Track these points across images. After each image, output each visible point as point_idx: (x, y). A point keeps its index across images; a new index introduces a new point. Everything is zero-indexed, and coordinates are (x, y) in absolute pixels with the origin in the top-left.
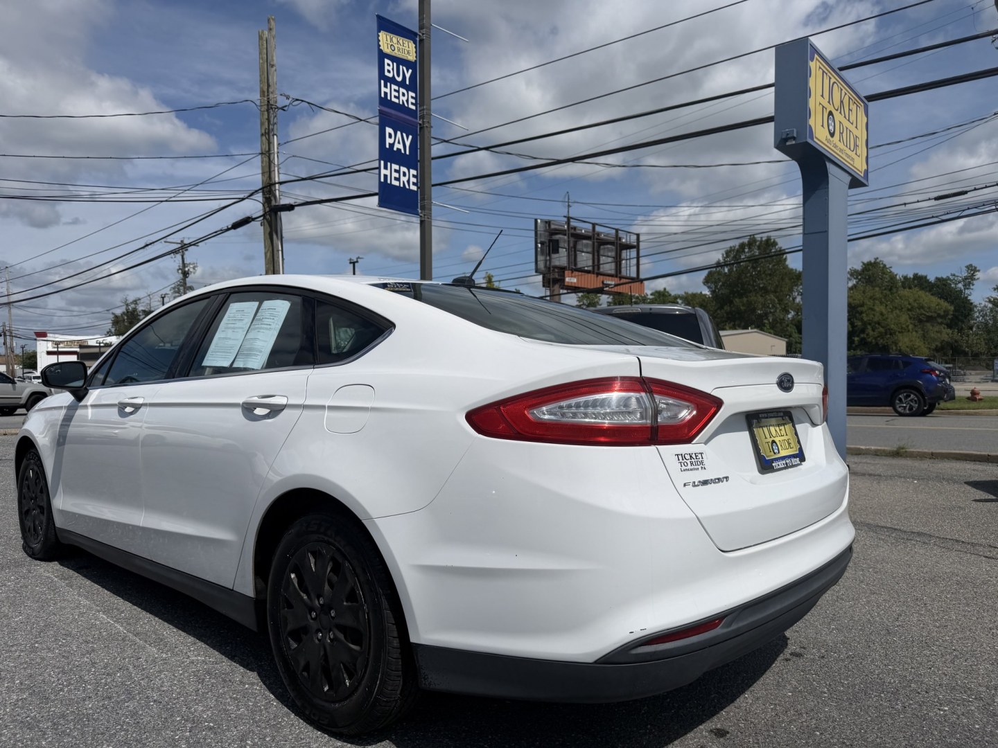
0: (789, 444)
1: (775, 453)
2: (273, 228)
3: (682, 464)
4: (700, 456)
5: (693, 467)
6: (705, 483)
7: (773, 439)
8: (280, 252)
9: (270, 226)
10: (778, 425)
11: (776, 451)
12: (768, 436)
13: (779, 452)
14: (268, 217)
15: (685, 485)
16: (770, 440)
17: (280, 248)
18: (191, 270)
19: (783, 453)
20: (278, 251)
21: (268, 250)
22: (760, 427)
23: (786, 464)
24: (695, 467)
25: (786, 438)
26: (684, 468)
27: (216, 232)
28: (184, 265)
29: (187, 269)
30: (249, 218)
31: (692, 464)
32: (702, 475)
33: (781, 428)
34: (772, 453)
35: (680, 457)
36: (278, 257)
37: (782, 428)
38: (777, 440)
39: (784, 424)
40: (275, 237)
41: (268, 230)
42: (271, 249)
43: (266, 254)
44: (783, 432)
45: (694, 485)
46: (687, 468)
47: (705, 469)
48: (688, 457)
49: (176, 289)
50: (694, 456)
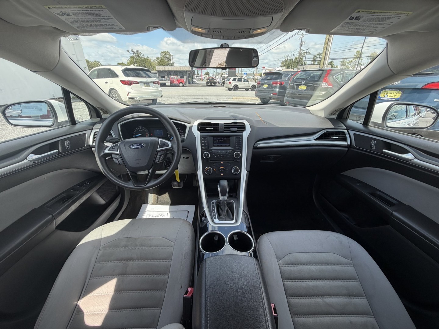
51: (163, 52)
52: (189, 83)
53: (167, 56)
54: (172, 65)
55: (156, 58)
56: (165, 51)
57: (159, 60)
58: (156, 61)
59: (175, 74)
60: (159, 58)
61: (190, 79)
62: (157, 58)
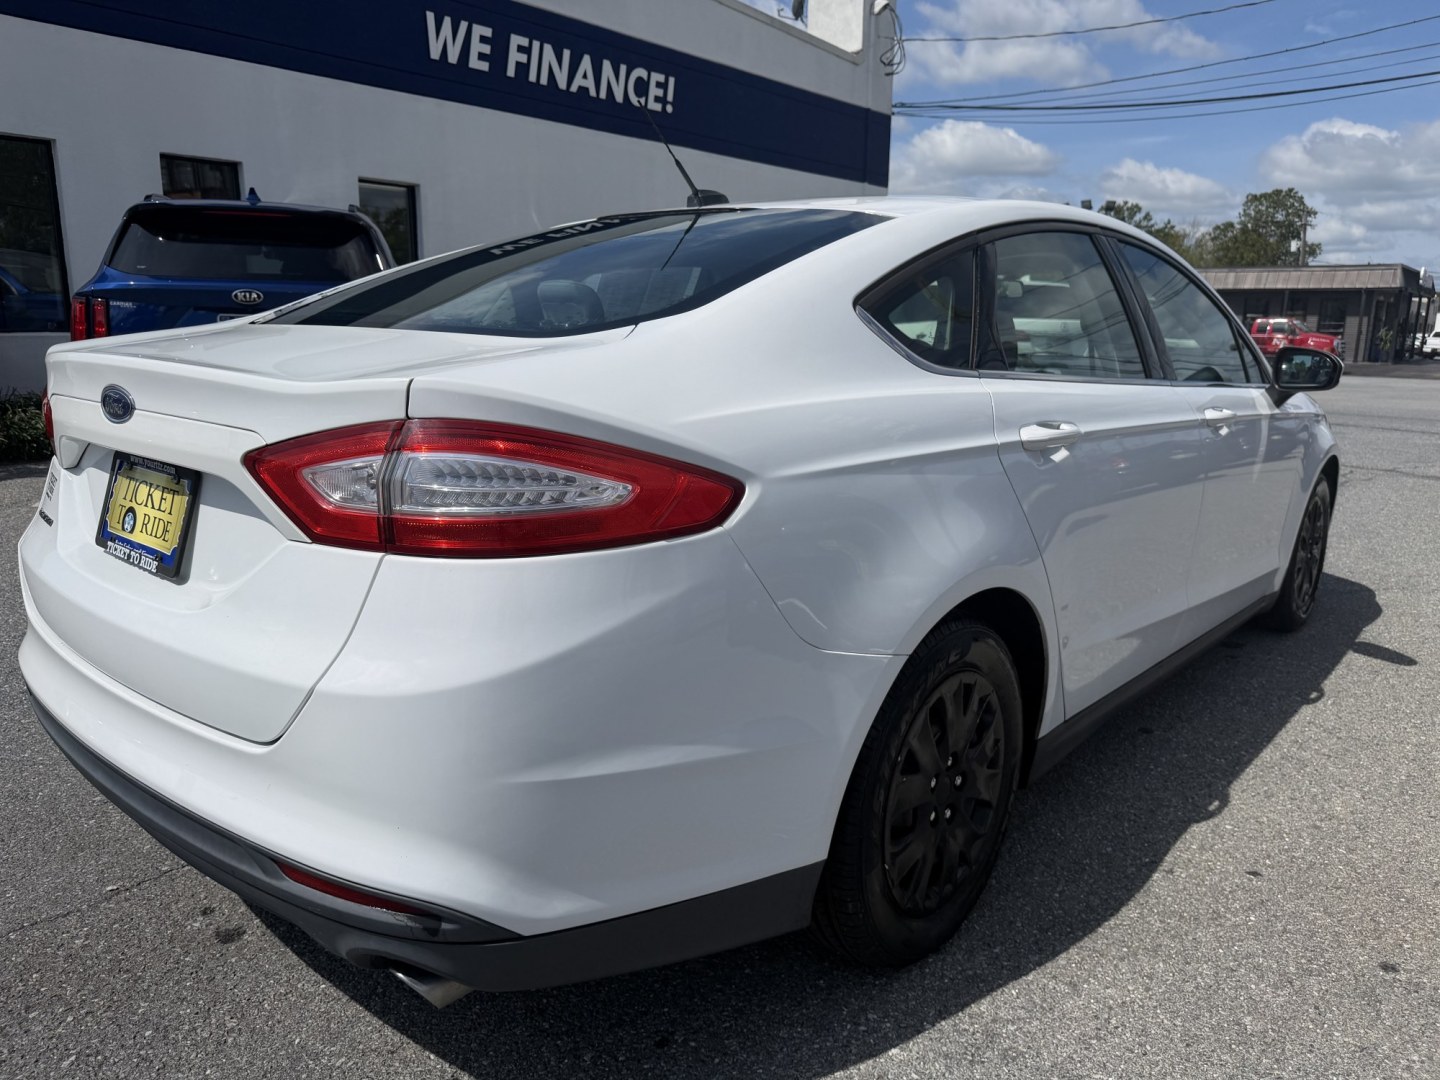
0: (165, 531)
1: (123, 529)
7: (134, 505)
10: (164, 490)
11: (128, 526)
12: (129, 498)
13: (132, 532)
16: (128, 505)
19: (138, 537)
22: (127, 477)
23: (129, 556)
25: (165, 517)
33: (165, 495)
34: (120, 526)
37: (169, 497)
38: (140, 511)
39: (175, 492)
44: (166, 505)
51: (1264, 196)
52: (1373, 355)
53: (1280, 217)
54: (1297, 262)
55: (1211, 230)
56: (1278, 192)
57: (1230, 234)
58: (1210, 244)
59: (1292, 310)
60: (1230, 225)
61: (1382, 332)
62: (1217, 228)
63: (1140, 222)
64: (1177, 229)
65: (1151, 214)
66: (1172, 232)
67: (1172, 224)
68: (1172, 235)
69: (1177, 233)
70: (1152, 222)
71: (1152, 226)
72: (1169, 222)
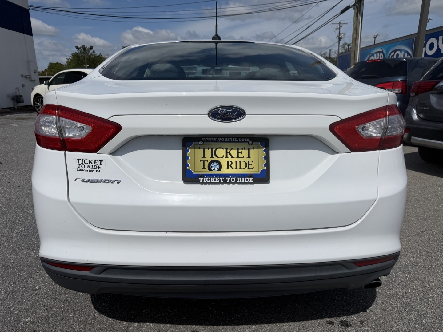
2: (359, 10)
3: (80, 166)
4: (99, 163)
5: (89, 169)
6: (94, 181)
7: (216, 159)
8: (360, 23)
9: (357, 9)
10: (238, 149)
12: (208, 157)
14: (357, 4)
15: (76, 180)
17: (361, 21)
18: (343, 36)
19: (226, 171)
20: (359, 22)
21: (355, 22)
22: (199, 148)
23: (225, 180)
24: (91, 169)
25: (245, 160)
26: (81, 168)
27: (334, 16)
28: (340, 34)
29: (340, 36)
30: (348, 6)
31: (88, 167)
32: (94, 175)
33: (240, 151)
34: (206, 170)
35: (80, 161)
36: (359, 26)
37: (245, 151)
38: (223, 160)
39: (250, 148)
40: (359, 15)
41: (356, 11)
42: (356, 22)
43: (354, 25)
44: (243, 155)
45: (83, 181)
46: (83, 169)
47: (100, 171)
48: (87, 162)
49: (343, 46)
50: (93, 162)
63: (92, 53)
64: (103, 56)
65: (95, 51)
66: (102, 57)
67: (102, 54)
68: (102, 58)
69: (103, 57)
70: (95, 54)
71: (96, 55)
72: (100, 54)
